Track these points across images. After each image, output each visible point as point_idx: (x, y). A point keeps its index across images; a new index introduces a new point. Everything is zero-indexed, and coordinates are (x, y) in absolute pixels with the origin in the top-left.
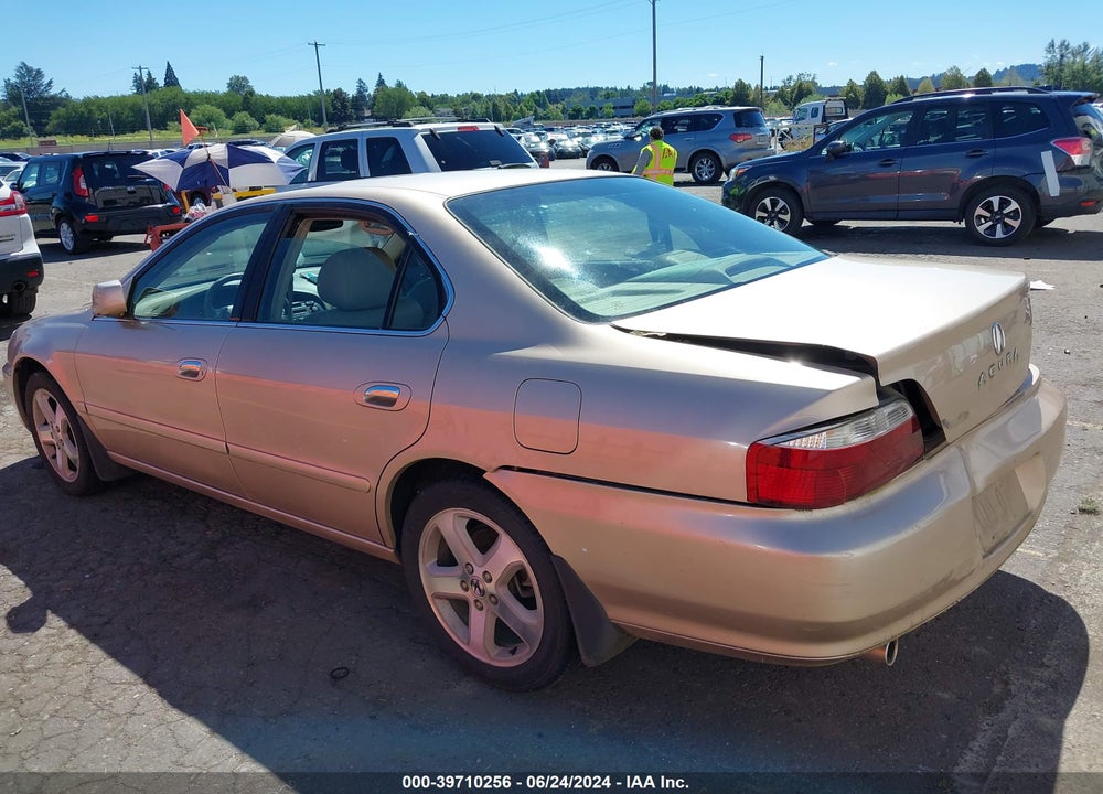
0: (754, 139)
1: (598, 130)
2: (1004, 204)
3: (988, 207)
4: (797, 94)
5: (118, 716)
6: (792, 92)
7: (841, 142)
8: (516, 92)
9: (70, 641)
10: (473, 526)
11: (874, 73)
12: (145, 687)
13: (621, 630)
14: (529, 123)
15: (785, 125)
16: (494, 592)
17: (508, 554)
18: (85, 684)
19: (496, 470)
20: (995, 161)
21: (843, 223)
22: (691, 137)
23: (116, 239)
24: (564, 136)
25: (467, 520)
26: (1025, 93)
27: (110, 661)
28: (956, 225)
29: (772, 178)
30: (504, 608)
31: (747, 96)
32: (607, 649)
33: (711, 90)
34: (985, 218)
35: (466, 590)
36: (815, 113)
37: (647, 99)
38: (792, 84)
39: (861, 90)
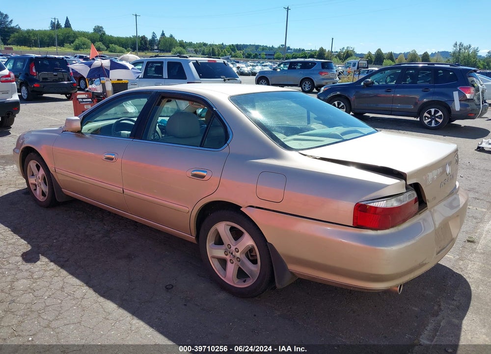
0: (329, 74)
1: (259, 64)
2: (436, 112)
3: (430, 113)
4: (346, 56)
5: (77, 298)
6: (344, 54)
7: (370, 80)
8: (223, 44)
9: (51, 267)
10: (232, 229)
11: (379, 50)
12: (87, 287)
13: (293, 274)
14: (228, 58)
15: (340, 69)
16: (239, 257)
17: (248, 241)
18: (61, 285)
19: (246, 207)
20: (434, 94)
21: (367, 114)
22: (302, 71)
23: (45, 95)
24: (244, 66)
25: (230, 227)
26: (449, 66)
27: (71, 276)
28: (415, 119)
29: (338, 93)
30: (243, 263)
31: (324, 54)
32: (287, 281)
33: (308, 51)
34: (428, 117)
35: (227, 255)
36: (354, 65)
37: (281, 52)
38: (344, 51)
39: (373, 56)
